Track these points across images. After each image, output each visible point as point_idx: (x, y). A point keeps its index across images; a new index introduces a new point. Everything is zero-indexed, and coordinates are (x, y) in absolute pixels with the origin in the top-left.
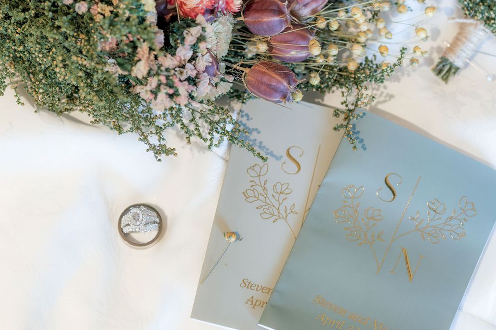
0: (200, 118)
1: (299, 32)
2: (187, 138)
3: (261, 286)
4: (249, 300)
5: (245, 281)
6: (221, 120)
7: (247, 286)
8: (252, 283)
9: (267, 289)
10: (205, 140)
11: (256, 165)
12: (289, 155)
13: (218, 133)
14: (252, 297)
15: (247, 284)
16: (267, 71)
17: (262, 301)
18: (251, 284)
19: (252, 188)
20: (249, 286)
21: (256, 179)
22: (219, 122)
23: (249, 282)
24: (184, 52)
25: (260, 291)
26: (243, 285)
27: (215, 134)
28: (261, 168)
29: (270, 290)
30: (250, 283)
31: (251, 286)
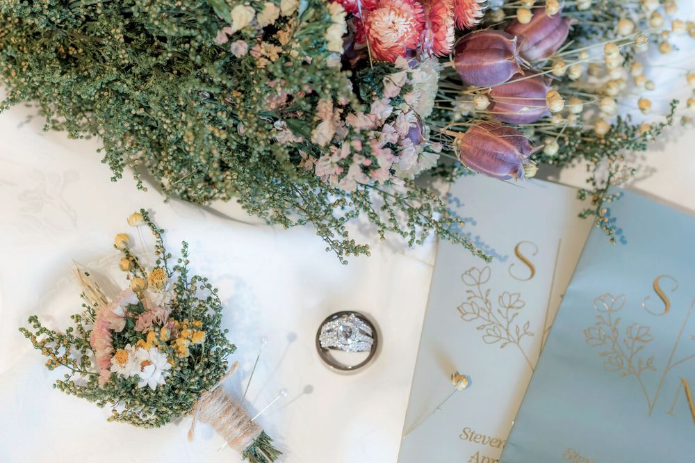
0: (394, 204)
1: (531, 80)
2: (380, 231)
3: (489, 438)
4: (472, 457)
5: (467, 431)
6: (424, 206)
7: (469, 437)
8: (477, 432)
9: (497, 441)
10: (403, 234)
11: (473, 268)
12: (518, 255)
13: (420, 224)
14: (478, 454)
15: (469, 435)
16: (491, 135)
17: (490, 458)
18: (474, 435)
19: (470, 301)
20: (473, 438)
21: (475, 289)
22: (421, 210)
23: (472, 431)
24: (381, 109)
25: (488, 444)
26: (464, 436)
27: (416, 226)
28: (481, 273)
29: (501, 443)
30: (473, 433)
31: (475, 438)
